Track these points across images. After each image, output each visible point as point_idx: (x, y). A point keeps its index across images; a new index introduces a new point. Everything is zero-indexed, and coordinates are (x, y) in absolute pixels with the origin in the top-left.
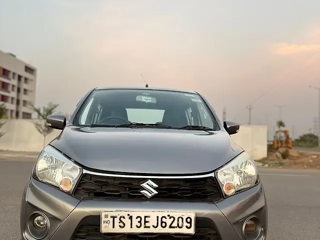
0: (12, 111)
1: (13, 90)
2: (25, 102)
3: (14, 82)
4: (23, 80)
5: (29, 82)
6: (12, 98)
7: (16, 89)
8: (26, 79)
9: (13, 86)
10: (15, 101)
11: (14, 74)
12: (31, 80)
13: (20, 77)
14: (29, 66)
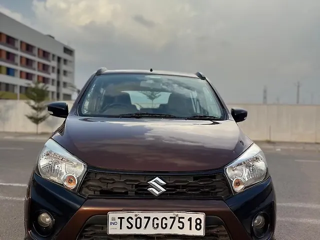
0: (53, 93)
1: (53, 72)
2: (65, 84)
3: (54, 63)
4: (62, 61)
5: (68, 63)
6: (53, 80)
7: (56, 70)
8: (65, 61)
9: (53, 68)
10: (56, 83)
11: (54, 56)
12: (70, 62)
13: (59, 59)
14: (68, 48)
